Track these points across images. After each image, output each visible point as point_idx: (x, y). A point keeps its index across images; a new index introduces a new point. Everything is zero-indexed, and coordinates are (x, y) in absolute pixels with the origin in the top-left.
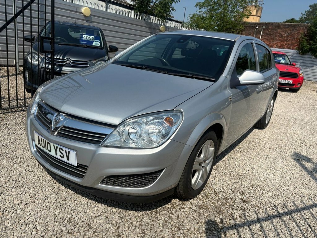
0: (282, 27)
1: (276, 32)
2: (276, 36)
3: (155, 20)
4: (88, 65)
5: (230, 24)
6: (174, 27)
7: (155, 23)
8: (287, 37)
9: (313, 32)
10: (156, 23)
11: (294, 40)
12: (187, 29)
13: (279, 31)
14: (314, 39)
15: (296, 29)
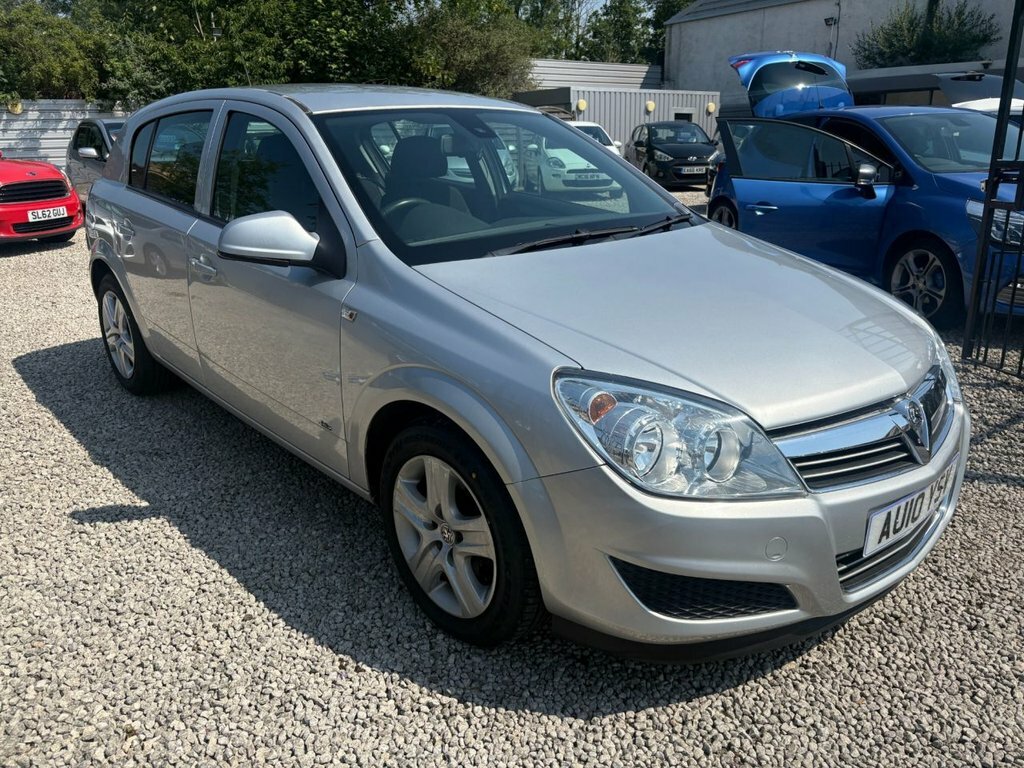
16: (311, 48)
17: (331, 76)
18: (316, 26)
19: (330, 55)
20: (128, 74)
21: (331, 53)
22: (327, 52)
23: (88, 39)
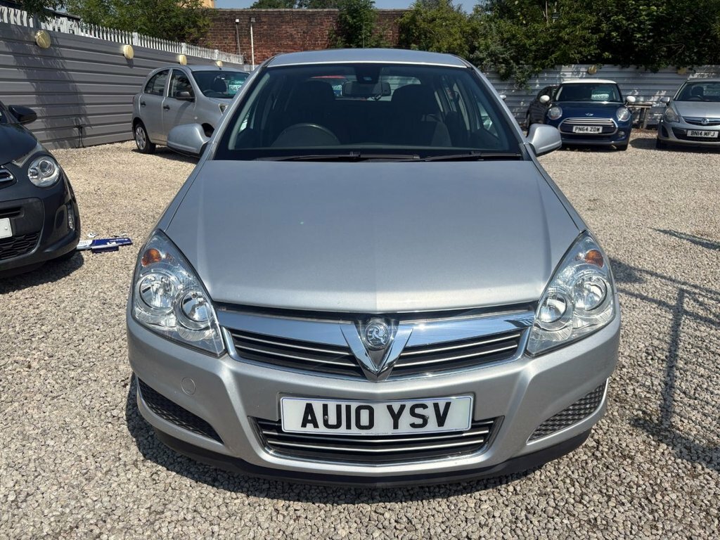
0: (288, 19)
1: (278, 29)
2: (281, 39)
3: (15, 15)
4: (9, 176)
5: (177, 16)
6: (67, 32)
7: (16, 25)
8: (303, 39)
9: (351, 26)
10: (19, 24)
11: (318, 44)
12: (91, 34)
13: (283, 27)
14: (356, 40)
15: (316, 21)
16: (624, 22)
17: (635, 43)
18: (632, 5)
19: (639, 27)
20: (487, 47)
21: (639, 25)
22: (636, 25)
23: (468, 26)
